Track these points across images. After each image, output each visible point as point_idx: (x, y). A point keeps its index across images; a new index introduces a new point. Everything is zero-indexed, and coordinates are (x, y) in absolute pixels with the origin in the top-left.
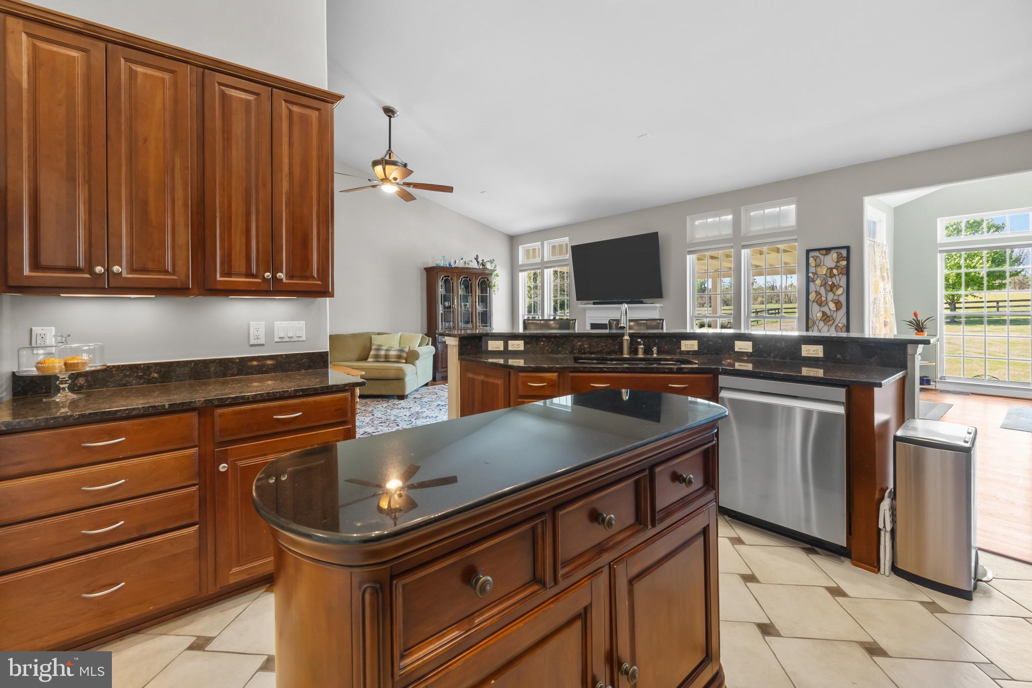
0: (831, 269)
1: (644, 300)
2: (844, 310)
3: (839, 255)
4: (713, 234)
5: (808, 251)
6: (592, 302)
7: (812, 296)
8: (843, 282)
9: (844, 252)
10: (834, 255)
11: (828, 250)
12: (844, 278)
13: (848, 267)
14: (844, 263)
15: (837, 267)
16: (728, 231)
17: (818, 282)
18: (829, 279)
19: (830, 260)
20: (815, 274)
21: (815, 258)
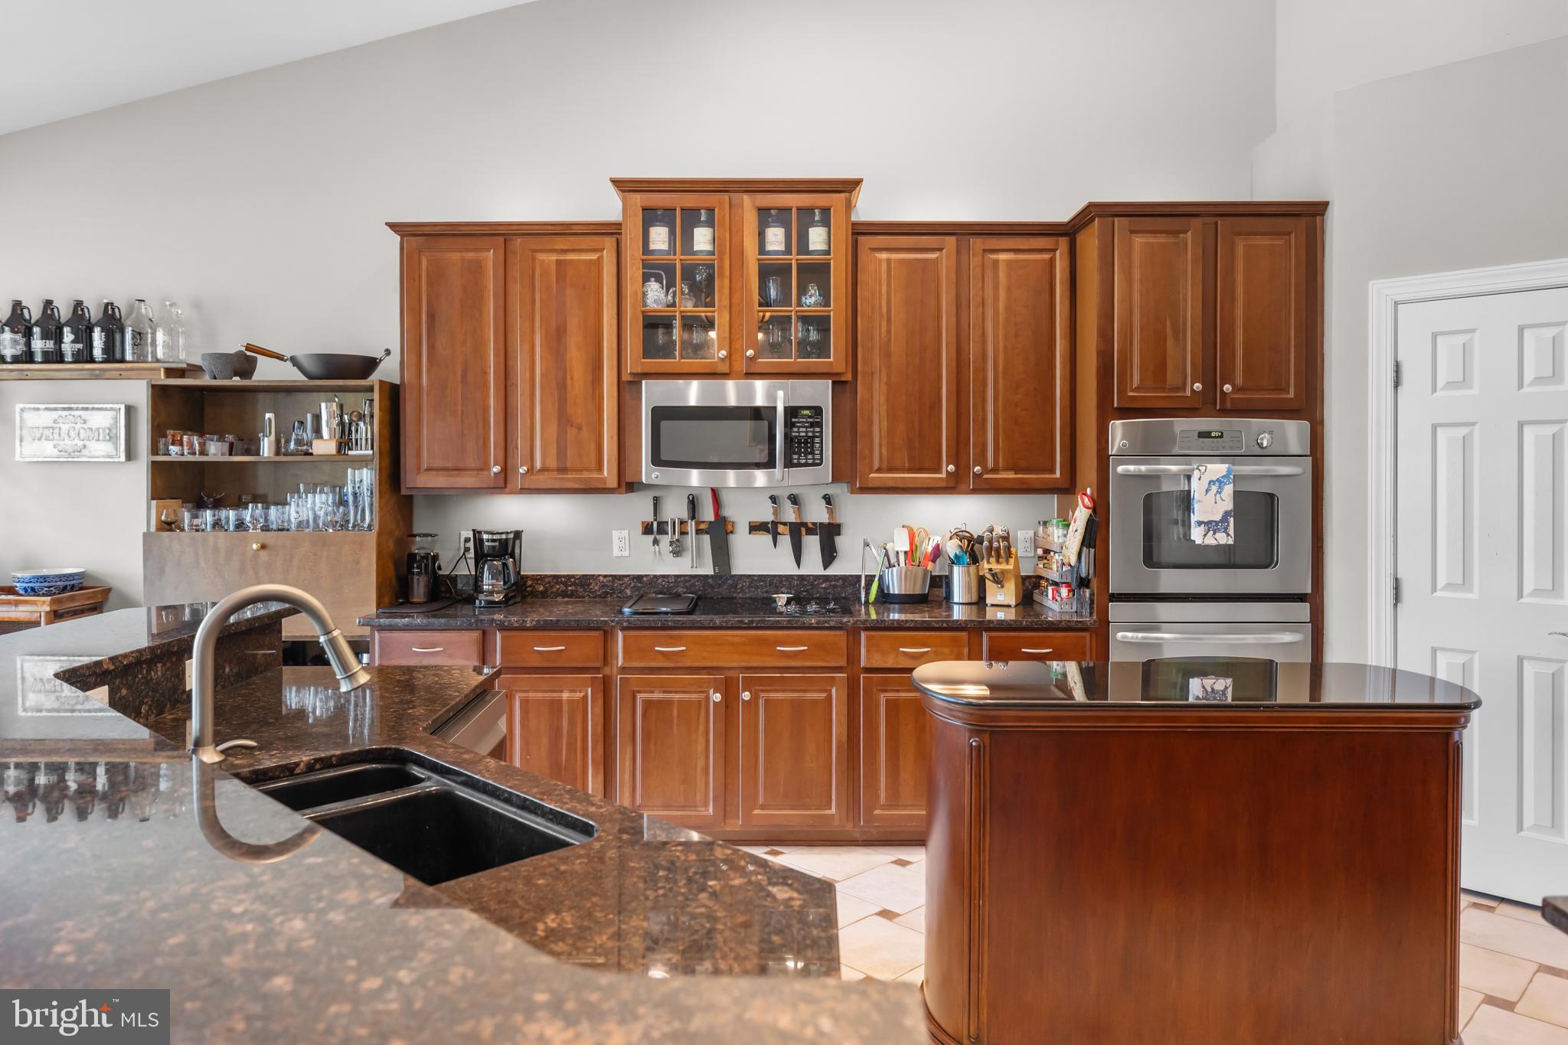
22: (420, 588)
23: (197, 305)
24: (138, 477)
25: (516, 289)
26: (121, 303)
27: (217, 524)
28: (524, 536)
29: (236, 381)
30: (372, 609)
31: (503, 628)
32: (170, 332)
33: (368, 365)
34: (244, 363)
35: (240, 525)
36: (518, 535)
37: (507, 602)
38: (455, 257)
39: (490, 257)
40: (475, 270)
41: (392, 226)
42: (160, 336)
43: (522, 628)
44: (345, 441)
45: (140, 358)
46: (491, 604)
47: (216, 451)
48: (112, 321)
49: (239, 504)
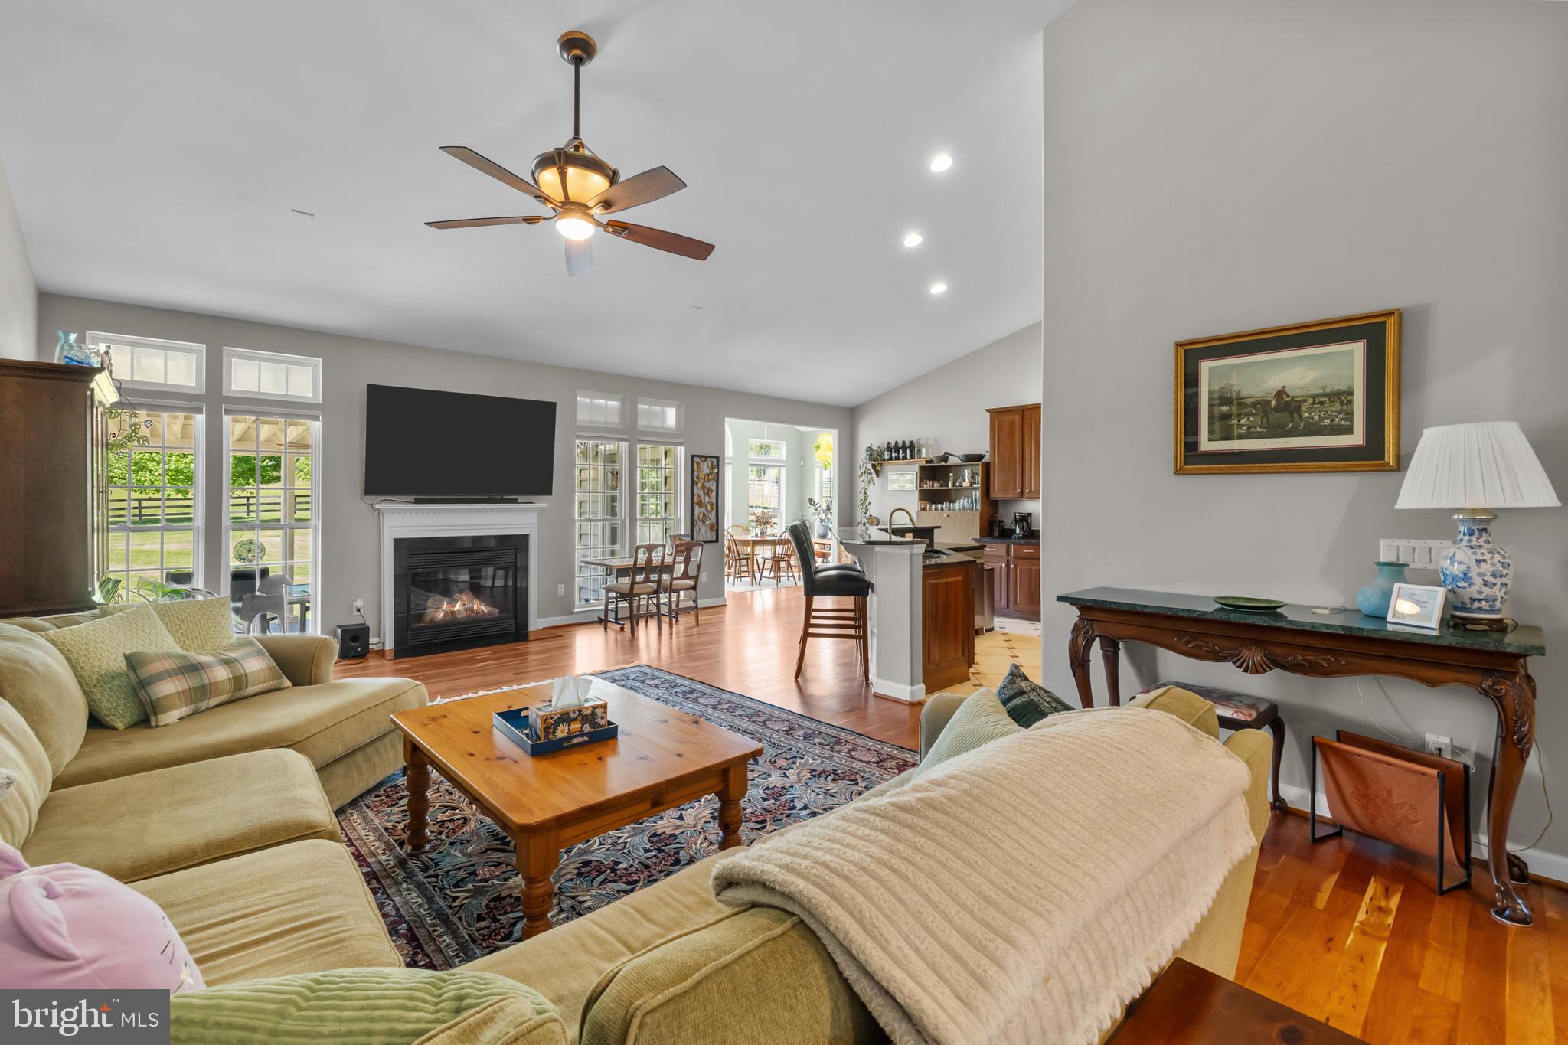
0: (708, 475)
1: (520, 498)
2: (714, 511)
3: (712, 462)
4: (599, 418)
5: (693, 457)
6: (412, 498)
7: (696, 499)
8: (714, 488)
9: (715, 460)
10: (709, 462)
11: (707, 457)
12: (715, 484)
13: (718, 473)
14: (716, 471)
15: (710, 474)
16: (614, 419)
17: (699, 485)
18: (706, 484)
19: (705, 468)
20: (698, 478)
21: (698, 463)
22: (996, 532)
23: (935, 440)
24: (916, 495)
25: (1026, 428)
26: (915, 441)
27: (936, 509)
28: (1033, 516)
29: (943, 464)
30: (978, 537)
31: (1014, 544)
32: (927, 450)
33: (980, 457)
34: (945, 457)
35: (942, 509)
36: (1030, 514)
37: (1024, 537)
38: (1007, 418)
39: (1017, 417)
40: (1012, 423)
41: (987, 410)
42: (924, 450)
43: (1019, 544)
44: (972, 484)
45: (919, 458)
46: (1019, 537)
47: (936, 486)
48: (912, 446)
49: (942, 503)
